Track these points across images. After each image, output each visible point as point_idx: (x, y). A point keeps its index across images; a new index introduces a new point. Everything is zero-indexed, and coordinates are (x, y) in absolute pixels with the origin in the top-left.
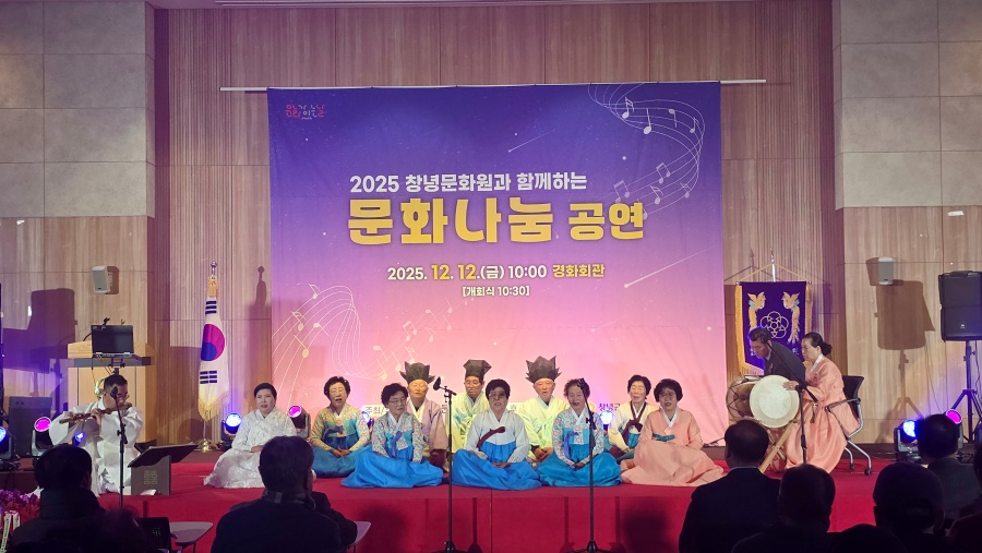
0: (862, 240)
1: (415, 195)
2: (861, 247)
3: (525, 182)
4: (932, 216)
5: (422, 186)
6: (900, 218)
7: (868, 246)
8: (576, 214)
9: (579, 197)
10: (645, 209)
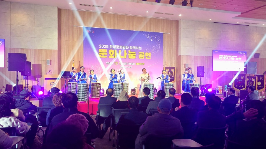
0: (183, 61)
1: (111, 49)
2: (183, 62)
3: (131, 48)
4: (193, 57)
5: (113, 47)
6: (189, 57)
7: (184, 62)
8: (140, 54)
9: (140, 51)
10: (151, 54)
